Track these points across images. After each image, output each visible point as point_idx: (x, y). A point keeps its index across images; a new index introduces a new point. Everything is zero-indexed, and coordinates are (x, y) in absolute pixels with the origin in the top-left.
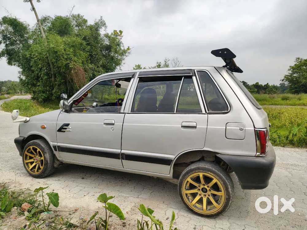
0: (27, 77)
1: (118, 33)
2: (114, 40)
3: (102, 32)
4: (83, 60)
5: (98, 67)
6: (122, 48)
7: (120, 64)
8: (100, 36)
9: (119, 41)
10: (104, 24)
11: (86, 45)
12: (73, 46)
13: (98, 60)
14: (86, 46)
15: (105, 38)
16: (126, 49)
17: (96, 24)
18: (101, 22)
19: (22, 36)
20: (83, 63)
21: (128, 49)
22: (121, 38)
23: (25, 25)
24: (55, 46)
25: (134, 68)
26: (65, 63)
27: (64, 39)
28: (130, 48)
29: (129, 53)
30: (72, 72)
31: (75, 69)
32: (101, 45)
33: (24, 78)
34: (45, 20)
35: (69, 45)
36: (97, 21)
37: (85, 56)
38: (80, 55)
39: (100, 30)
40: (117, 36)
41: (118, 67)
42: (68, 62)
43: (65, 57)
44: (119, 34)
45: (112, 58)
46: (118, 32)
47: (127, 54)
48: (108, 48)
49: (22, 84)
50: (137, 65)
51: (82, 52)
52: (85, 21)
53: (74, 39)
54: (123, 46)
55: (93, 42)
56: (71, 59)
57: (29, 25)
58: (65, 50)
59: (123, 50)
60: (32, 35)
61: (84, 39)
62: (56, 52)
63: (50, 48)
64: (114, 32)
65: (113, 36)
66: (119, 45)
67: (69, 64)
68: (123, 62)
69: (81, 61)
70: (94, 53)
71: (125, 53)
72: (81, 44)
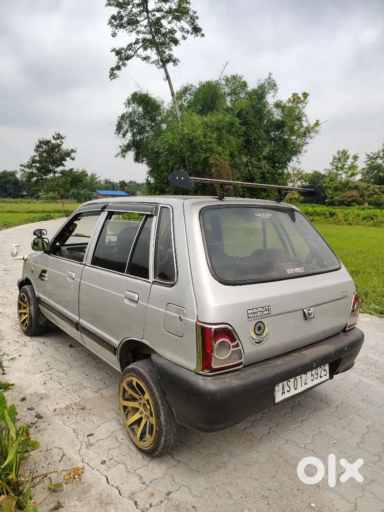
0: (155, 178)
1: (299, 98)
2: (292, 110)
3: (270, 99)
4: (231, 150)
5: (259, 160)
6: (305, 124)
7: (300, 152)
8: (265, 107)
9: (299, 113)
10: (273, 86)
11: (241, 124)
12: (218, 129)
13: (260, 149)
14: (240, 126)
15: (274, 109)
16: (312, 125)
17: (261, 87)
18: (269, 83)
19: (153, 119)
20: (232, 155)
21: (317, 124)
22: (305, 107)
23: (158, 103)
24: (190, 132)
25: (334, 157)
26: (203, 156)
27: (205, 119)
28: (319, 123)
29: (317, 132)
30: (213, 170)
31: (217, 165)
32: (267, 122)
33: (152, 180)
34: (185, 90)
35: (212, 126)
36: (262, 82)
37: (237, 144)
38: (228, 141)
39: (267, 97)
40: (298, 103)
41: (294, 158)
42: (208, 154)
43: (205, 147)
44: (303, 99)
45: (286, 143)
46: (300, 95)
47: (312, 134)
48: (280, 126)
49: (148, 189)
50: (341, 150)
51: (231, 138)
52: (245, 85)
53: (221, 117)
54: (307, 121)
55: (252, 119)
56: (211, 150)
57: (163, 102)
58: (205, 137)
59: (307, 127)
60: (167, 117)
61: (239, 115)
62: (191, 141)
63: (184, 136)
64: (293, 97)
65: (290, 104)
66: (299, 119)
67: (209, 157)
68: (304, 148)
69: (227, 152)
70: (253, 137)
71: (309, 133)
72: (232, 124)
